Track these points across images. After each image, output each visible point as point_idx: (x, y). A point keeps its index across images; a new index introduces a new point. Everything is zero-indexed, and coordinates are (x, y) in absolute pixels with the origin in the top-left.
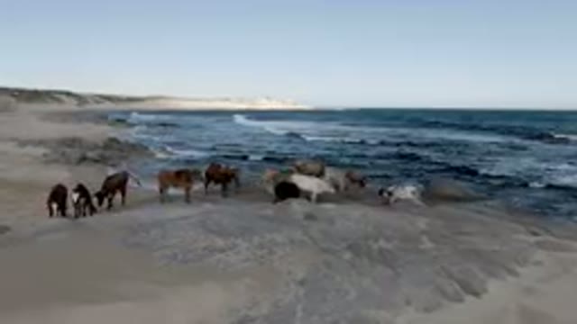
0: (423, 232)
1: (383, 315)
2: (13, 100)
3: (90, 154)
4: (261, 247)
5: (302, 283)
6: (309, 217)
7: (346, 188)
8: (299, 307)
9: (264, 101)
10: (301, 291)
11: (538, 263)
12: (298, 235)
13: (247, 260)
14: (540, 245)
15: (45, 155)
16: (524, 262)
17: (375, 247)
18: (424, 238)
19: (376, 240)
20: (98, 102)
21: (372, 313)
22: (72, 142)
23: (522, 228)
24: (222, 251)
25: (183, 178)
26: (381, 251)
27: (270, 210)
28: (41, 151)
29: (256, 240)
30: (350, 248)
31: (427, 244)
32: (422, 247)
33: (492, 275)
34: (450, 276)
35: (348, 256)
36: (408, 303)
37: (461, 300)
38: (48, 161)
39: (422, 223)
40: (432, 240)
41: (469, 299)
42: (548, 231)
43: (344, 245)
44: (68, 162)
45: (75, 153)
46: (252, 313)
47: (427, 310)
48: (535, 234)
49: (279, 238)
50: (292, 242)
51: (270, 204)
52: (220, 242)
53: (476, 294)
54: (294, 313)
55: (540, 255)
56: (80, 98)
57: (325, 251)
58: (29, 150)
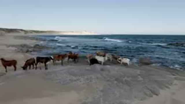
0: (139, 75)
1: (128, 101)
2: (4, 32)
3: (30, 50)
4: (87, 79)
5: (102, 91)
6: (102, 70)
7: (113, 60)
8: (101, 99)
9: (85, 32)
10: (102, 94)
11: (176, 85)
12: (99, 76)
13: (83, 84)
14: (175, 79)
15: (16, 50)
16: (171, 84)
17: (124, 79)
18: (139, 77)
19: (124, 77)
20: (31, 33)
21: (124, 101)
22: (24, 46)
23: (169, 73)
24: (75, 81)
25: (61, 57)
26: (126, 81)
27: (89, 67)
28: (14, 48)
29: (86, 77)
30: (116, 80)
31: (140, 79)
32: (139, 79)
33: (162, 89)
34: (148, 89)
35: (115, 82)
36: (135, 98)
37: (152, 97)
38: (17, 52)
39: (138, 72)
40: (142, 77)
41: (154, 96)
42: (177, 74)
43: (114, 79)
44: (23, 52)
45: (25, 49)
46: (87, 101)
47: (141, 100)
48: (174, 75)
49: (93, 76)
50: (97, 78)
51: (89, 66)
52: (74, 78)
53: (157, 95)
54: (100, 100)
55: (176, 82)
56: (26, 32)
57: (108, 81)
58: (10, 48)
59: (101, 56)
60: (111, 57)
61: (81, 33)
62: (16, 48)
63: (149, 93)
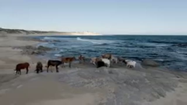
0: (146, 77)
1: (138, 102)
2: (6, 32)
3: (36, 51)
4: (99, 82)
5: (114, 93)
6: (110, 72)
8: (115, 100)
9: (87, 33)
10: (114, 96)
11: (181, 87)
12: (108, 78)
13: (96, 86)
14: (179, 81)
15: (21, 52)
16: (176, 86)
17: (132, 82)
18: (146, 79)
19: (132, 80)
20: (33, 33)
21: (135, 102)
22: (29, 47)
23: (173, 75)
24: (88, 83)
26: (134, 83)
27: (98, 70)
28: (19, 50)
29: (97, 80)
30: (125, 82)
32: (146, 82)
33: (168, 91)
34: (156, 91)
35: (125, 85)
36: (144, 99)
37: (159, 98)
38: (23, 54)
39: (144, 74)
40: (148, 80)
41: (161, 98)
42: (182, 76)
43: (123, 81)
44: (29, 54)
45: (31, 51)
46: (103, 102)
47: (150, 101)
48: (178, 77)
50: (108, 81)
51: (96, 68)
52: (86, 81)
53: (163, 96)
54: (114, 102)
55: (180, 84)
56: (27, 32)
57: (118, 83)
58: (16, 50)
59: (106, 58)
60: (116, 59)
61: (83, 33)
62: (21, 50)
63: (156, 94)
